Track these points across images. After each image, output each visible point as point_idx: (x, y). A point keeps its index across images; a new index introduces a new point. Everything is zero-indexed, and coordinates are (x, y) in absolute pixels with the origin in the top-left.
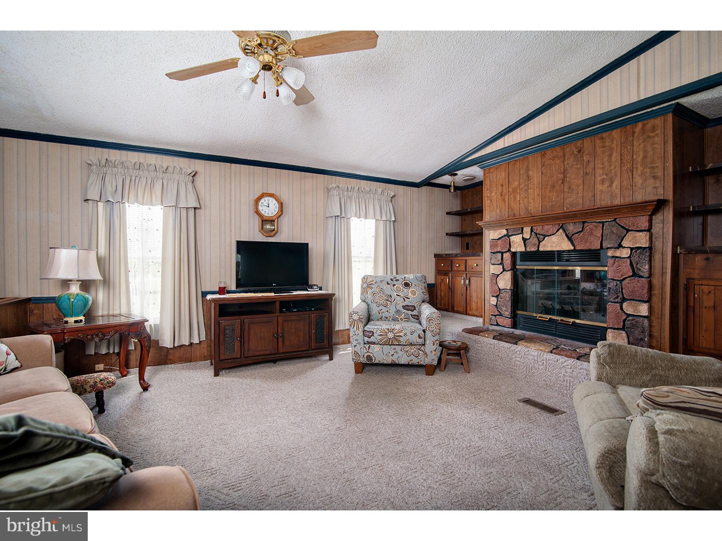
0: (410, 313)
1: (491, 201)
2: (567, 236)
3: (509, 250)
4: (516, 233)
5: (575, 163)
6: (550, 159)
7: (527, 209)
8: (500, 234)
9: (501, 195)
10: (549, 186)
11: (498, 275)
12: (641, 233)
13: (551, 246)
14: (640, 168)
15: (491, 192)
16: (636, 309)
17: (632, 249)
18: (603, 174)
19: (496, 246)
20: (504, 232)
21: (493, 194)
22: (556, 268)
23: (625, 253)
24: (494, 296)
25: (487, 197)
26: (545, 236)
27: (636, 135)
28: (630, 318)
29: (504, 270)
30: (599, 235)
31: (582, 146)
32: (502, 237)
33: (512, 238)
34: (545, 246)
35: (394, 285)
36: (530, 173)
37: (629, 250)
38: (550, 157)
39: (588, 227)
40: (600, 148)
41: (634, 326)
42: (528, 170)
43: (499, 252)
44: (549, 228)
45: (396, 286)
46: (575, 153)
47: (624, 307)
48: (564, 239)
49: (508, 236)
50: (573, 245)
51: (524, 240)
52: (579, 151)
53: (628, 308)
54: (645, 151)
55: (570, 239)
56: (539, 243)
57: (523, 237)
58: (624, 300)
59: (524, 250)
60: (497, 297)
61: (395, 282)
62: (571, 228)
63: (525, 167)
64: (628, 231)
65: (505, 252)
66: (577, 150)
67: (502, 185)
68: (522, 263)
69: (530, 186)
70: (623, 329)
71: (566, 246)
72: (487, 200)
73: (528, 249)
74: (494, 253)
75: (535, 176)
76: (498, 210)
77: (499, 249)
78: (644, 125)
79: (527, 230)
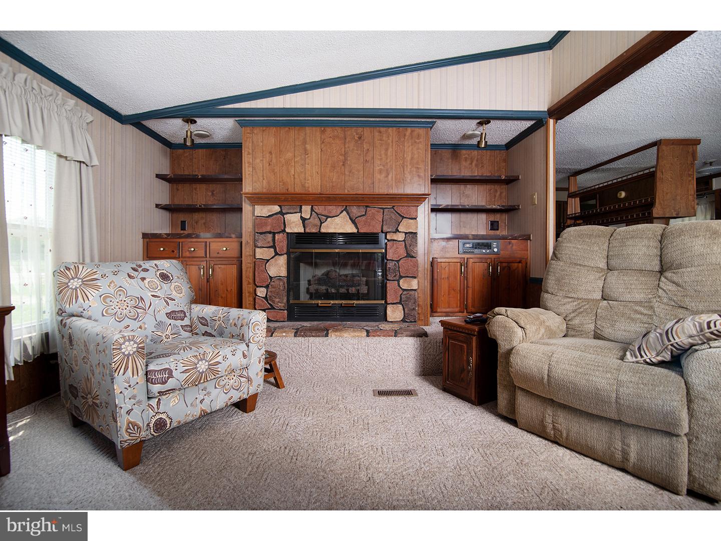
0: (179, 323)
1: (254, 168)
2: (351, 219)
3: (284, 231)
4: (292, 211)
5: (356, 149)
6: (330, 137)
7: (303, 186)
8: (269, 211)
9: (270, 165)
10: (329, 166)
11: (268, 261)
12: (412, 221)
13: (335, 228)
14: (409, 167)
15: (254, 158)
16: (410, 285)
17: (406, 233)
18: (380, 165)
19: (266, 224)
20: (276, 209)
21: (258, 161)
22: (337, 251)
23: (400, 237)
24: (262, 287)
25: (249, 163)
26: (328, 217)
27: (407, 137)
28: (405, 293)
29: (276, 254)
30: (381, 220)
31: (362, 133)
32: (273, 215)
33: (287, 217)
34: (327, 227)
35: (143, 279)
36: (308, 147)
37: (404, 234)
38: (330, 135)
39: (371, 211)
40: (378, 140)
41: (408, 299)
42: (304, 142)
43: (270, 232)
44: (333, 209)
45: (148, 280)
46: (356, 138)
47: (401, 283)
48: (347, 221)
49: (281, 213)
50: (357, 228)
51: (303, 220)
52: (360, 138)
53: (404, 284)
54: (413, 153)
55: (353, 222)
56: (321, 223)
57: (301, 217)
58: (401, 277)
59: (302, 231)
60: (267, 287)
61: (143, 274)
62: (355, 211)
63: (301, 138)
64: (403, 217)
65: (279, 233)
66: (358, 136)
67: (271, 153)
68: (298, 246)
69: (307, 160)
70: (400, 303)
71: (350, 229)
72: (249, 167)
73: (308, 230)
74: (261, 233)
75: (314, 151)
76: (264, 181)
77: (268, 229)
78: (412, 131)
79: (306, 209)
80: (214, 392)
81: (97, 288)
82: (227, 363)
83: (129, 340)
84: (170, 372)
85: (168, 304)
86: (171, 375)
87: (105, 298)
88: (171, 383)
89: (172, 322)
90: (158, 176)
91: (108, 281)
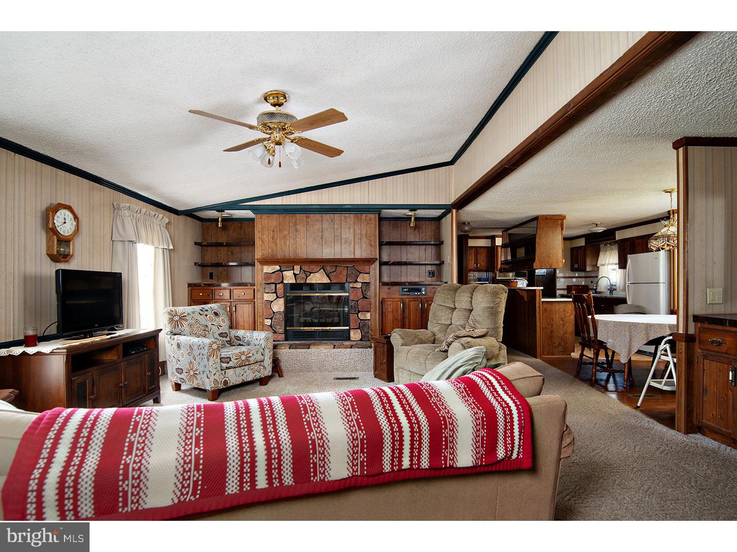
0: (225, 339)
1: (262, 241)
2: (326, 274)
3: (282, 282)
4: (288, 269)
5: (329, 228)
6: (312, 221)
7: (295, 252)
8: (273, 269)
9: (273, 239)
11: (272, 302)
12: (366, 275)
13: (316, 280)
14: (365, 239)
15: (263, 235)
16: (365, 316)
17: (362, 283)
18: (346, 238)
19: (270, 278)
20: (278, 268)
21: (265, 236)
22: (317, 294)
23: (359, 285)
24: (268, 319)
25: (259, 238)
26: (311, 273)
27: (362, 220)
28: (362, 321)
29: (277, 297)
30: (346, 274)
32: (275, 272)
33: (284, 273)
34: (310, 279)
35: (206, 315)
36: (298, 227)
37: (361, 284)
38: (313, 219)
39: (339, 269)
40: (344, 222)
41: (364, 326)
42: (296, 224)
43: (273, 283)
44: (313, 267)
45: (209, 316)
47: (359, 315)
48: (324, 276)
49: (281, 271)
50: (330, 280)
51: (295, 275)
53: (361, 316)
54: (367, 231)
55: (328, 276)
56: (307, 277)
57: (294, 273)
58: (359, 312)
59: (294, 282)
60: (271, 319)
61: (206, 313)
62: (329, 269)
63: (293, 222)
64: (360, 273)
65: (279, 283)
66: (331, 220)
67: (273, 231)
68: (291, 292)
69: (298, 236)
70: (359, 328)
71: (326, 280)
72: (259, 240)
73: (298, 282)
74: (268, 284)
75: (302, 229)
76: (269, 250)
77: (273, 281)
78: (366, 216)
79: (297, 268)
80: (248, 372)
81: (186, 320)
82: (254, 357)
83: (215, 343)
84: (230, 358)
85: (219, 329)
86: (230, 360)
87: (191, 325)
88: (231, 364)
89: (221, 338)
90: (196, 243)
91: (191, 316)
